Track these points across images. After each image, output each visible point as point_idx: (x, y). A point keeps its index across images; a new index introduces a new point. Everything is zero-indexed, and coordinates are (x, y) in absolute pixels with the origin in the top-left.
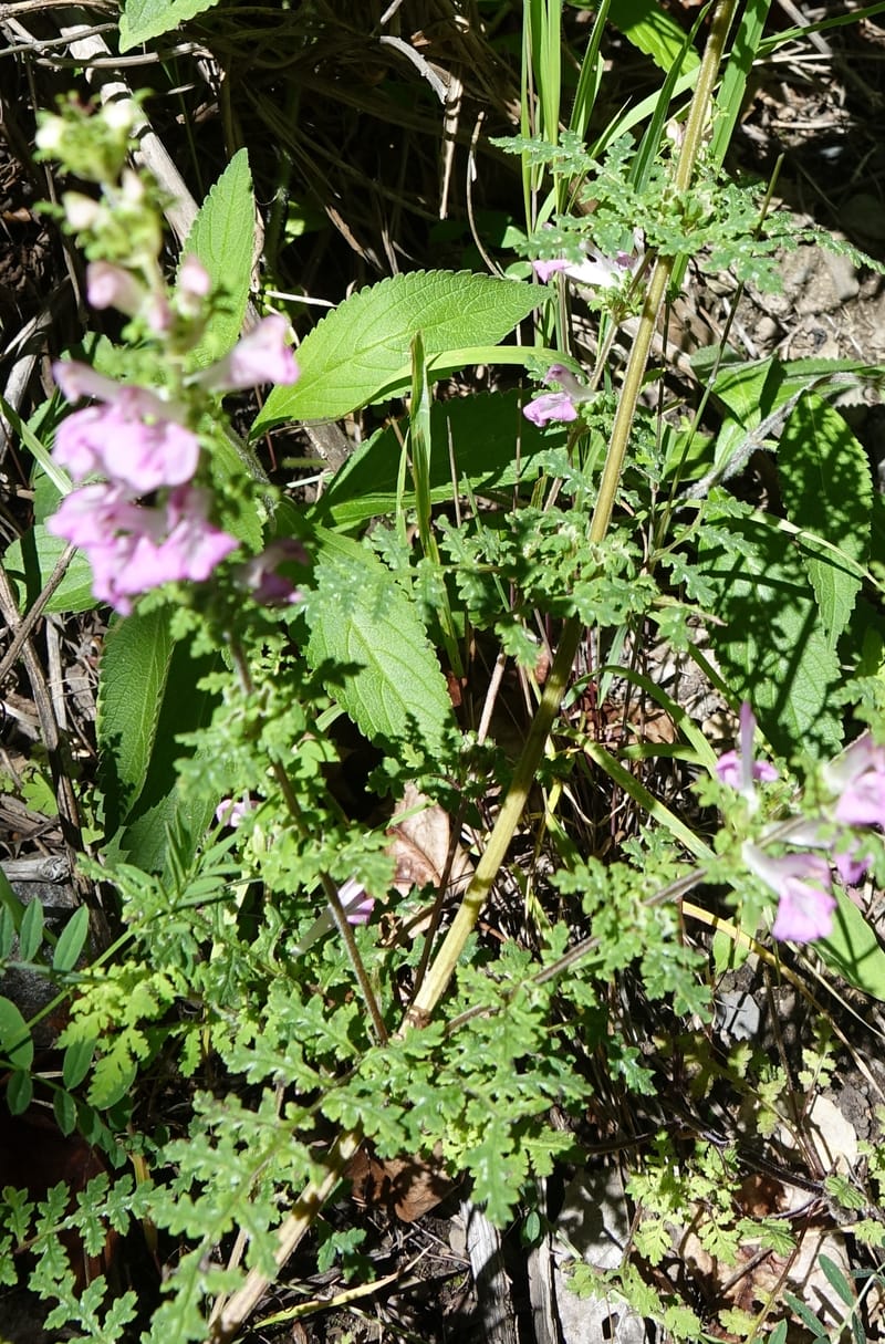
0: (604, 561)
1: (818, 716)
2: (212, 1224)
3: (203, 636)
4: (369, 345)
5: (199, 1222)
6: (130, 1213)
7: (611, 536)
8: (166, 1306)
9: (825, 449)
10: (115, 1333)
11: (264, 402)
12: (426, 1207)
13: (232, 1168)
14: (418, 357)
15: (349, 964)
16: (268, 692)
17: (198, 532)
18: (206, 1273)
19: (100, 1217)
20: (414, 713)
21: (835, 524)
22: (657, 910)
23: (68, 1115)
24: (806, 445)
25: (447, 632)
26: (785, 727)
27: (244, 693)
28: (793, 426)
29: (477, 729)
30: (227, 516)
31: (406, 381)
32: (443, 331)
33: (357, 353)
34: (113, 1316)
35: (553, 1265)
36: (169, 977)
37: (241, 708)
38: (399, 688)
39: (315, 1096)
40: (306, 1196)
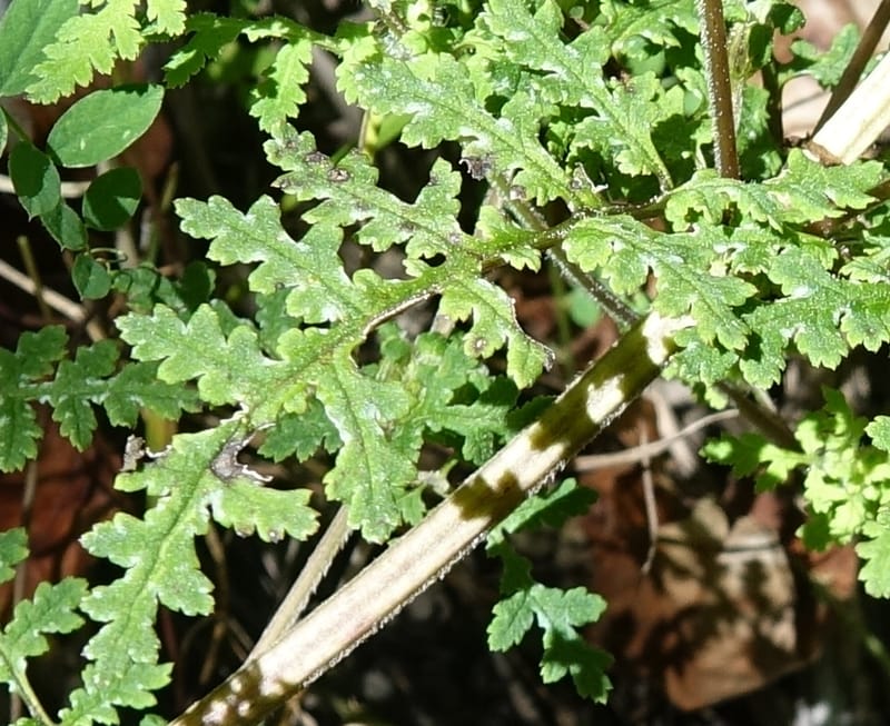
5: (233, 371)
6: (99, 410)
10: (30, 644)
18: (227, 481)
19: (35, 404)
34: (31, 613)
39: (557, 213)
40: (492, 474)
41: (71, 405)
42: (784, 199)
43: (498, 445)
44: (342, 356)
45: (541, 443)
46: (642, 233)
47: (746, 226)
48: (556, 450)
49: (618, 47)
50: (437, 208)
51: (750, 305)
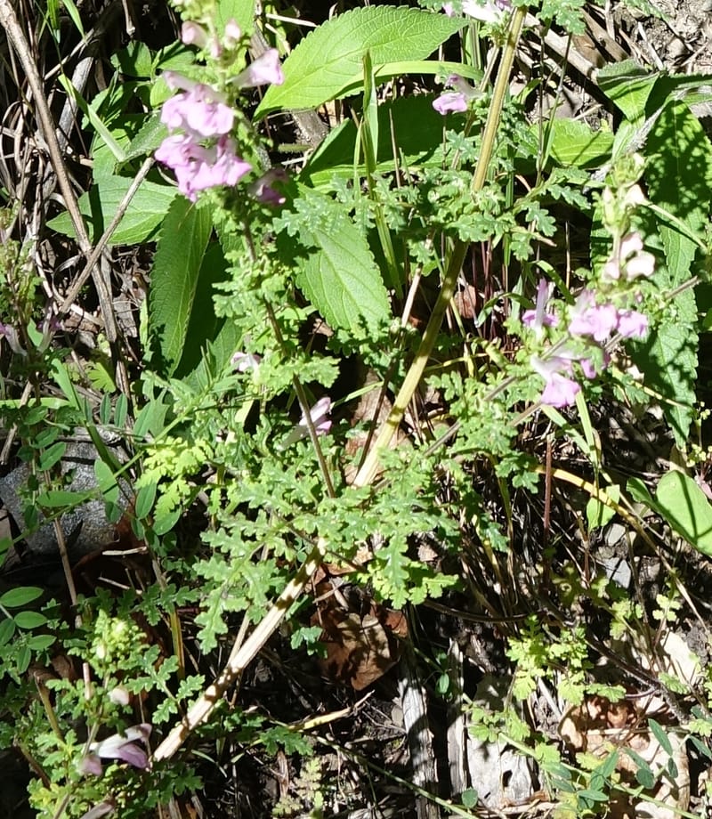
0: (479, 203)
1: (680, 350)
2: (229, 575)
3: (231, 221)
4: (336, 57)
5: (222, 572)
6: (175, 604)
7: (486, 187)
8: (203, 614)
9: (683, 145)
10: (166, 677)
11: (263, 95)
12: (372, 677)
13: (241, 547)
14: (368, 66)
15: (314, 455)
16: (265, 261)
17: (231, 161)
18: (225, 599)
19: (157, 605)
20: (364, 314)
21: (685, 200)
22: (491, 403)
23: (139, 531)
24: (669, 141)
25: (390, 261)
26: (655, 358)
27: (252, 261)
28: (660, 126)
29: (401, 316)
30: (245, 154)
31: (360, 83)
32: (387, 49)
33: (327, 63)
35: (466, 737)
36: (201, 448)
37: (250, 269)
38: (355, 296)
39: (290, 518)
40: (284, 596)
41: (167, 603)
42: (348, 501)
43: (285, 586)
44: (247, 562)
45: (296, 584)
46: (313, 517)
47: (339, 510)
48: (301, 585)
49: (298, 469)
50: (262, 522)
51: (342, 529)
